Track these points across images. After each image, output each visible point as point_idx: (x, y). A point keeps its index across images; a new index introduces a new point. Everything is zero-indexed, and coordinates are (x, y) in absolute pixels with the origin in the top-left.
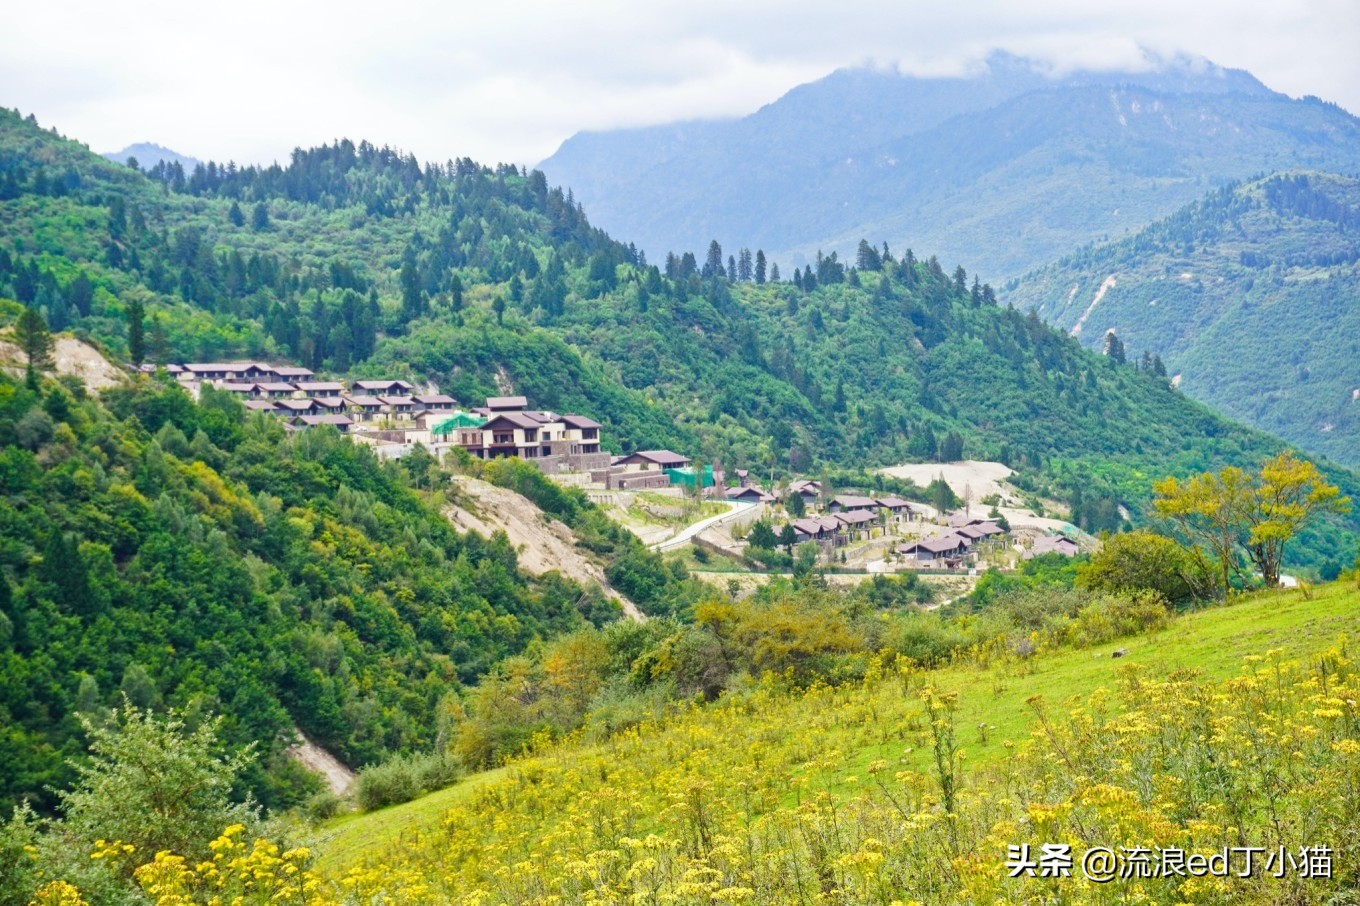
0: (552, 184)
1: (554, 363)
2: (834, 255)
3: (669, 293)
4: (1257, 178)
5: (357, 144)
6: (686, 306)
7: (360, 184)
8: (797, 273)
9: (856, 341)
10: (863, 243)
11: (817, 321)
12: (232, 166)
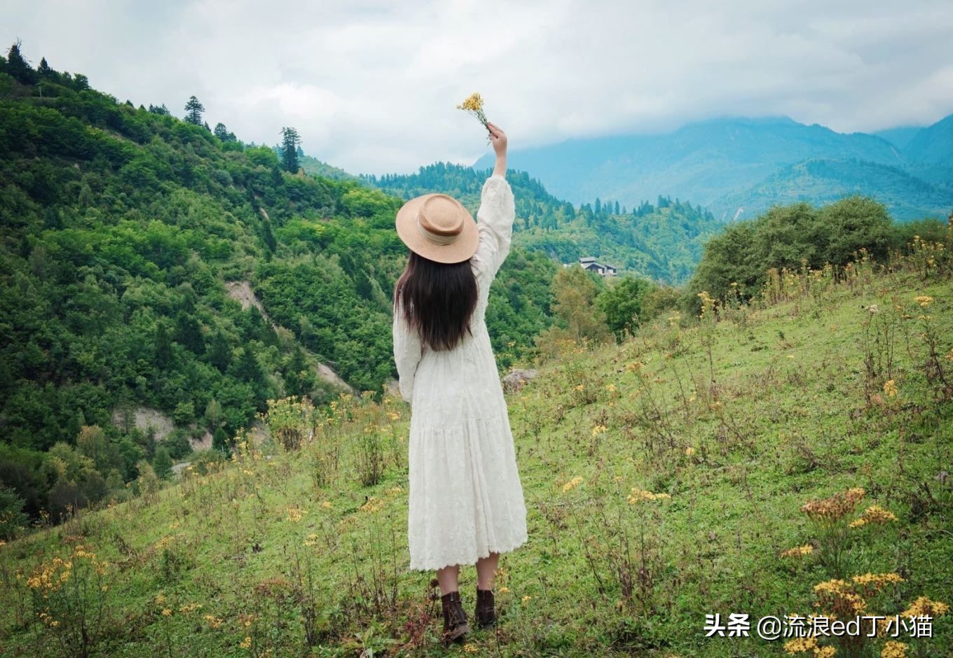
0: (531, 177)
1: (571, 248)
2: (647, 202)
3: (597, 219)
4: (801, 162)
5: (445, 163)
6: (604, 224)
7: (450, 180)
8: (634, 210)
9: (664, 237)
10: (660, 196)
11: (647, 229)
12: (395, 175)
